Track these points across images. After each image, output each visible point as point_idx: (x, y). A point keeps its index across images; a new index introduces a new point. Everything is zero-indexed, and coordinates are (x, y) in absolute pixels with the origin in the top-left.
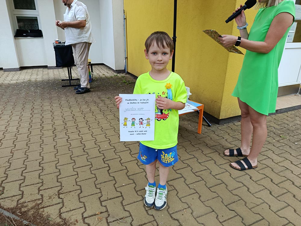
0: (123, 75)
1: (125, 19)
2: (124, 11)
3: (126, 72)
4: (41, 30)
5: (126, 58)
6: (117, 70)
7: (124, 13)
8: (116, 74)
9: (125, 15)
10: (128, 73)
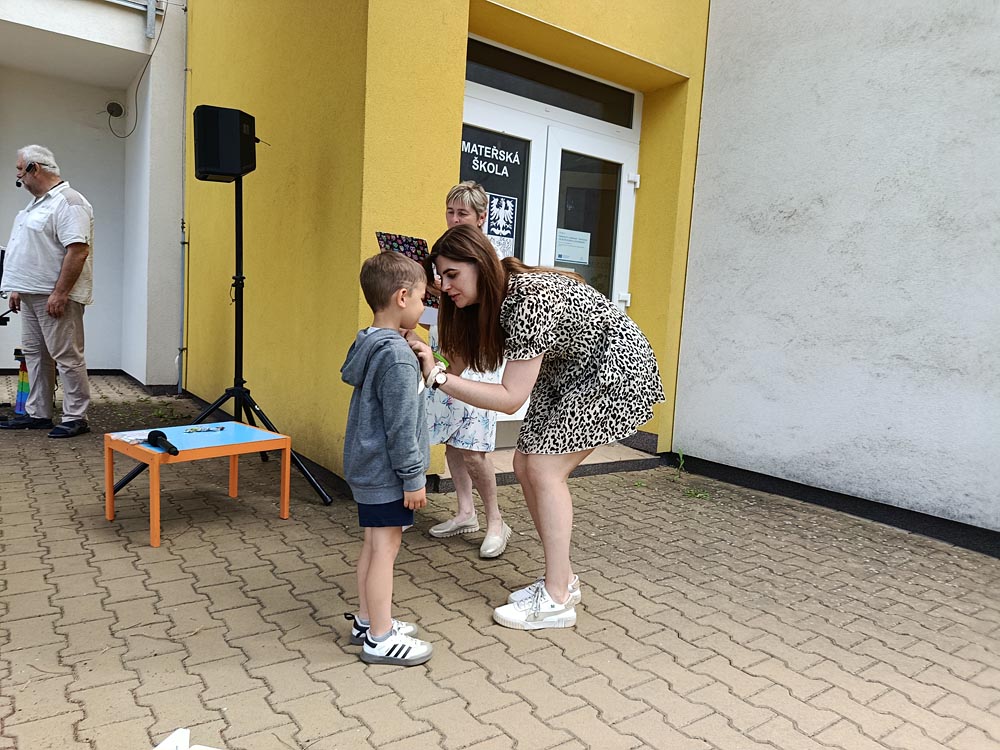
0: (172, 399)
1: (184, 243)
2: (183, 223)
3: (180, 391)
5: (181, 350)
6: (151, 386)
7: (183, 227)
8: (144, 397)
9: (183, 232)
10: (186, 394)
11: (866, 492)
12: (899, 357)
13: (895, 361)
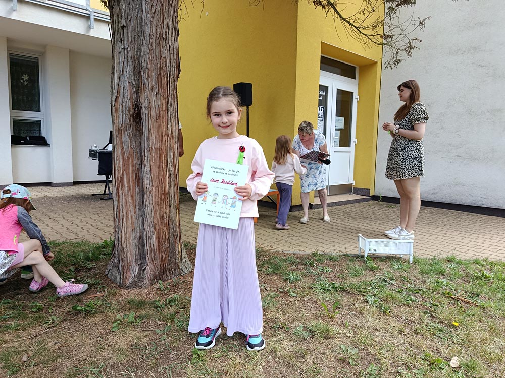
4: (43, 137)
11: (448, 201)
12: (458, 156)
13: (456, 157)
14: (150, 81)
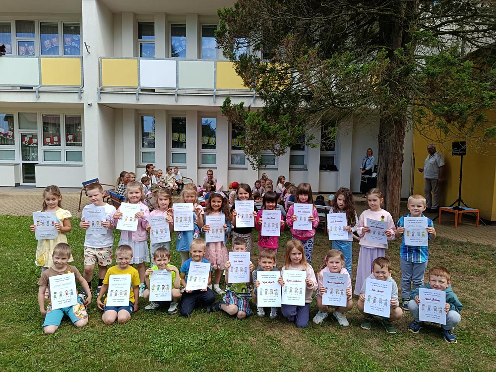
1: (413, 159)
4: (335, 166)
5: (411, 188)
7: (414, 155)
14: (391, 167)
